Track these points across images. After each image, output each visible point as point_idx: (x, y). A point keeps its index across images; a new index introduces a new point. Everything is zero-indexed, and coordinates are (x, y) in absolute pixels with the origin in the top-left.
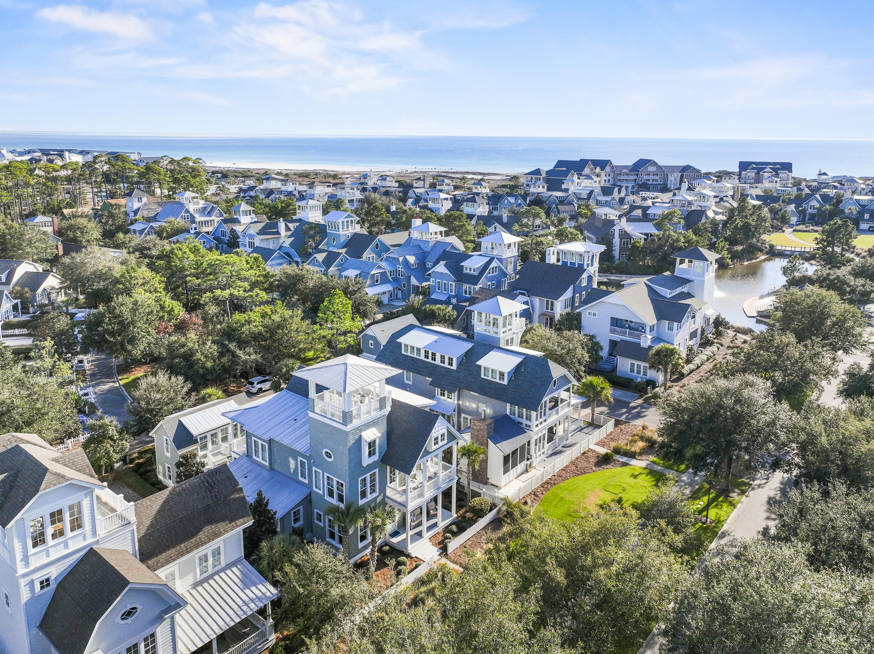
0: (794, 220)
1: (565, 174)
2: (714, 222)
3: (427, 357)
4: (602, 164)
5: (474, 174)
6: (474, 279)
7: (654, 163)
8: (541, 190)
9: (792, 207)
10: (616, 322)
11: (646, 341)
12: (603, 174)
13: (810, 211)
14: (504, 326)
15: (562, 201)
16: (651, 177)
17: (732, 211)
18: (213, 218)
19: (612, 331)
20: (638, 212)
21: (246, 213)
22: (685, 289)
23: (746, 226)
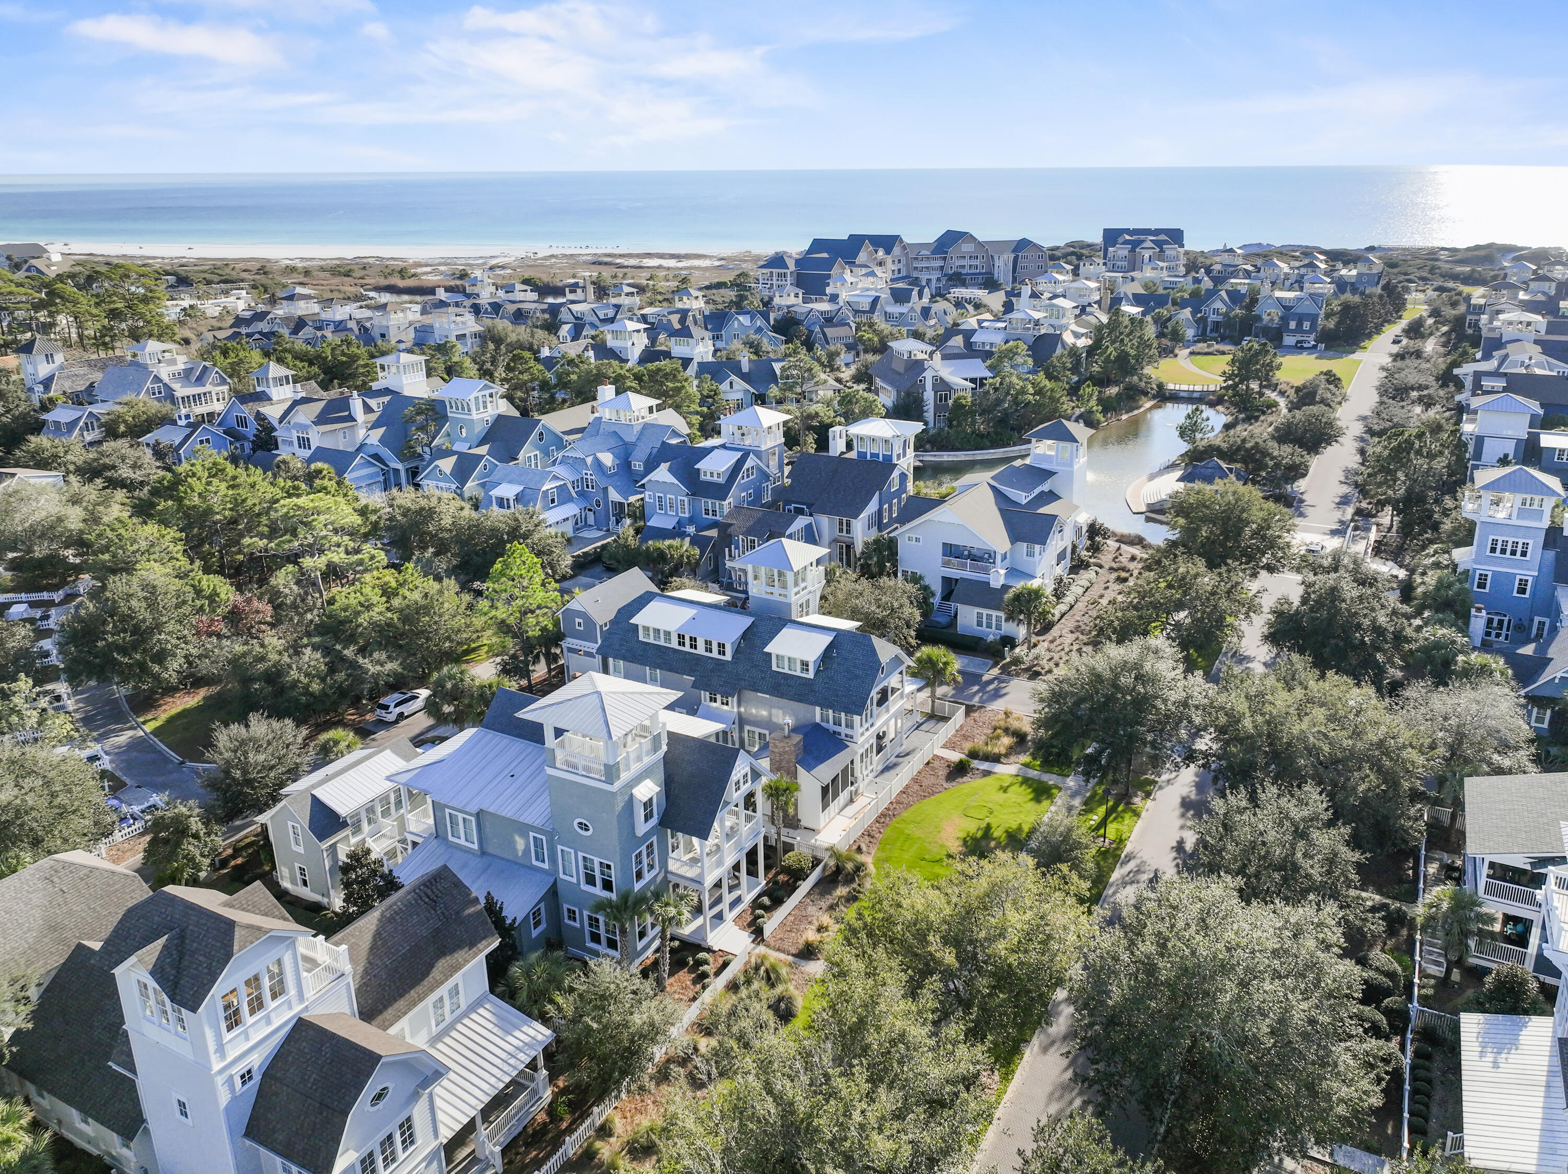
0: (1190, 333)
1: (828, 264)
2: (1073, 352)
3: (682, 643)
4: (887, 243)
5: (661, 256)
6: (719, 491)
7: (972, 238)
8: (792, 300)
9: (1187, 313)
10: (951, 551)
11: (997, 577)
12: (889, 259)
13: (1213, 318)
14: (796, 584)
15: (829, 320)
16: (967, 262)
17: (1099, 328)
18: (208, 388)
19: (946, 564)
20: (957, 341)
21: (277, 381)
22: (1045, 487)
23: (1123, 358)
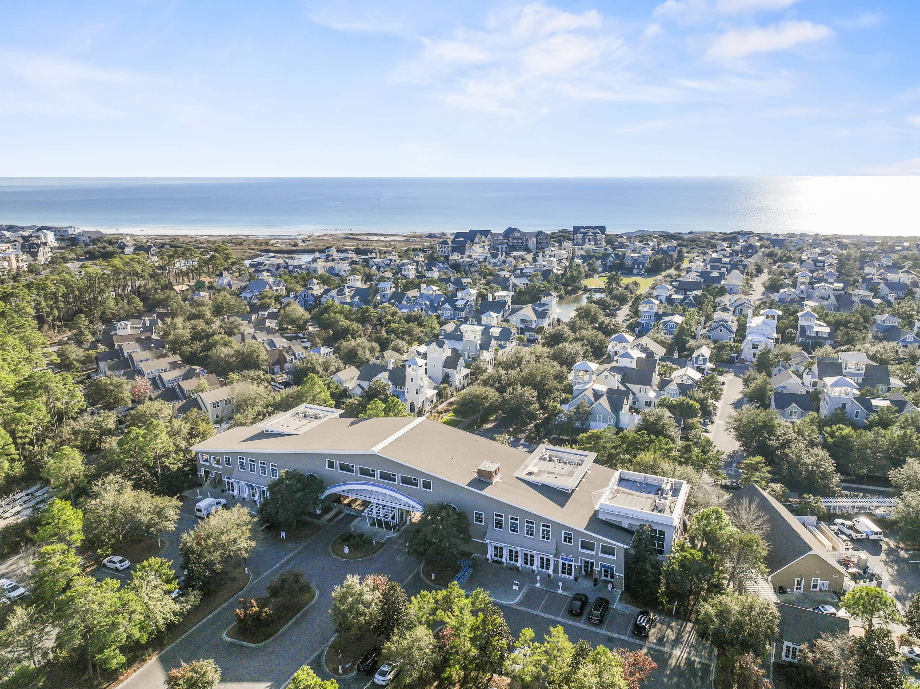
0: (600, 269)
1: (464, 243)
2: (557, 276)
4: (486, 233)
6: (462, 310)
7: (519, 231)
8: (456, 258)
9: (599, 262)
10: (522, 321)
11: (534, 326)
12: (486, 240)
13: (609, 263)
15: (471, 265)
16: (517, 241)
17: (566, 268)
18: (281, 287)
19: (522, 324)
20: (518, 272)
21: (316, 284)
22: (545, 308)
23: (572, 277)
